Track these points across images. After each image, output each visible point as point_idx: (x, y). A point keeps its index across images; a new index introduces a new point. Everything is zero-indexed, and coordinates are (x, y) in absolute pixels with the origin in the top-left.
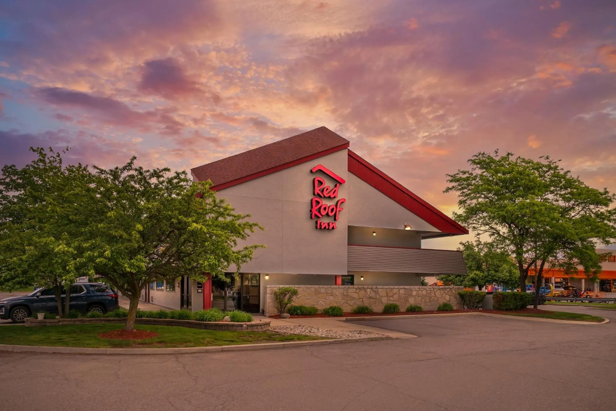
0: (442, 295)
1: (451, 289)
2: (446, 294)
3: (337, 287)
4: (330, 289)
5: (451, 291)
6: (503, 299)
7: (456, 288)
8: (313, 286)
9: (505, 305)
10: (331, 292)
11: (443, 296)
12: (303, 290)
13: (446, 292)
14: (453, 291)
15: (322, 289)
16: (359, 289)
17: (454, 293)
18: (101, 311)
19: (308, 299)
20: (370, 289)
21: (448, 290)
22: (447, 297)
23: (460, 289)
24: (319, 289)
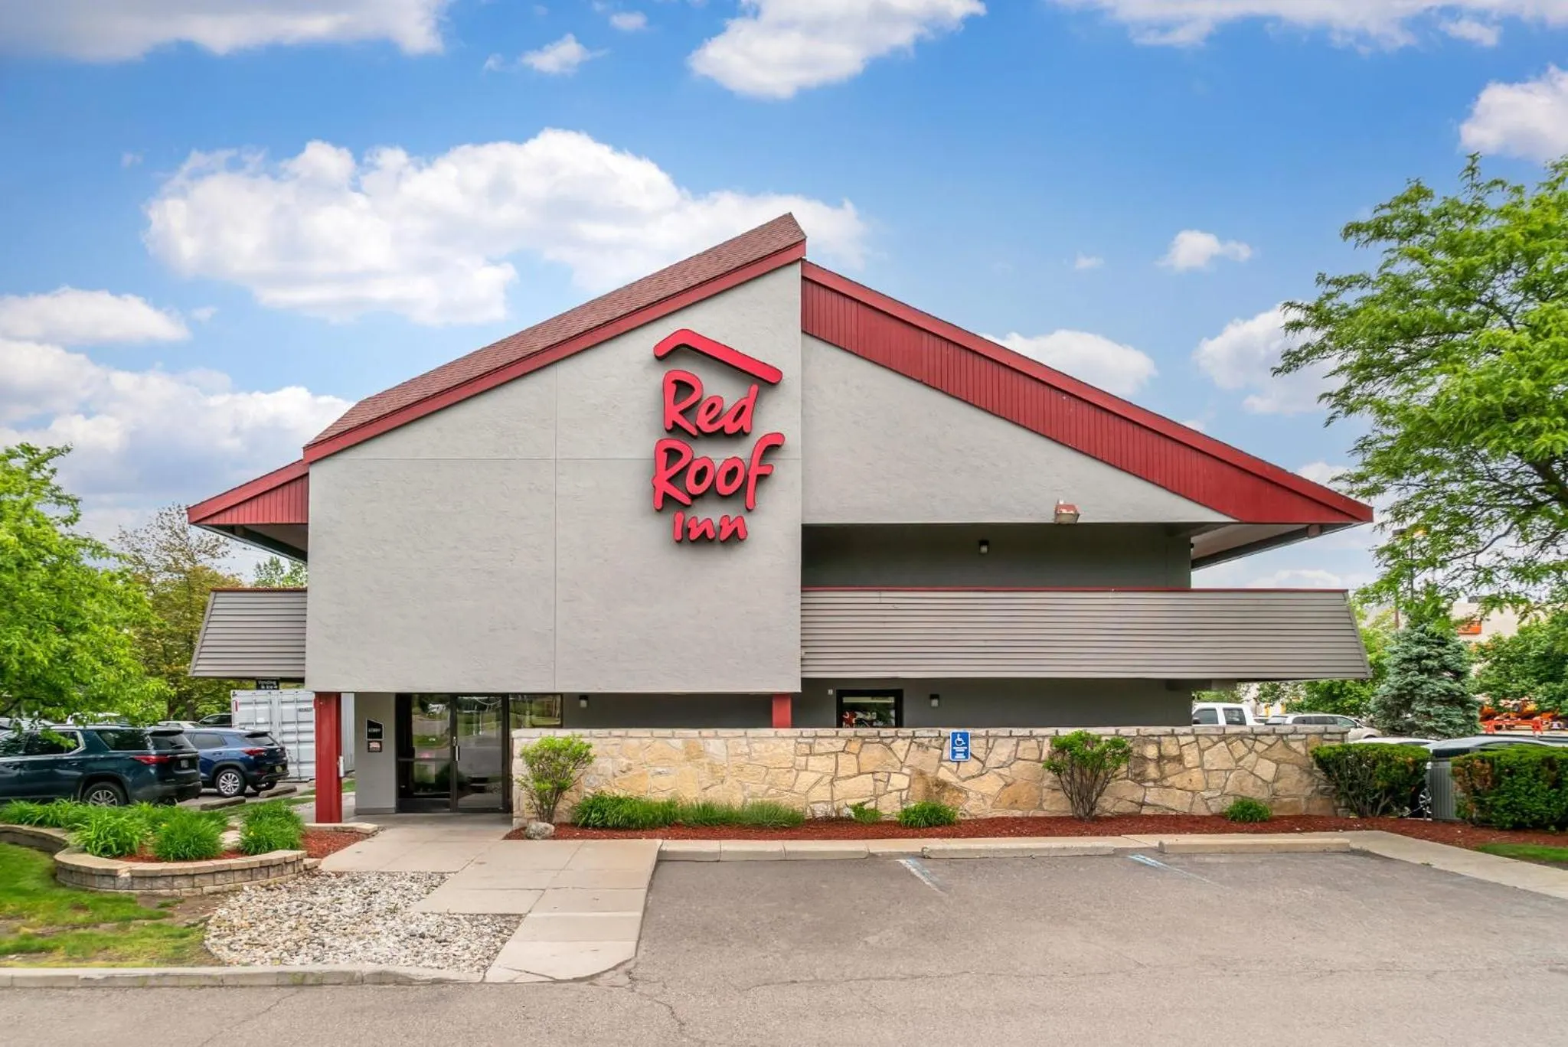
0: (1241, 759)
1: (1281, 735)
2: (1261, 755)
3: (772, 734)
4: (744, 741)
5: (1287, 746)
6: (1497, 781)
7: (1307, 734)
8: (679, 732)
9: (1504, 807)
10: (747, 750)
11: (1241, 763)
12: (641, 744)
13: (1260, 747)
14: (1294, 745)
15: (711, 741)
16: (860, 740)
17: (1302, 750)
18: (115, 799)
19: (660, 773)
20: (904, 738)
21: (1270, 740)
22: (1267, 769)
23: (1327, 736)
24: (700, 741)
